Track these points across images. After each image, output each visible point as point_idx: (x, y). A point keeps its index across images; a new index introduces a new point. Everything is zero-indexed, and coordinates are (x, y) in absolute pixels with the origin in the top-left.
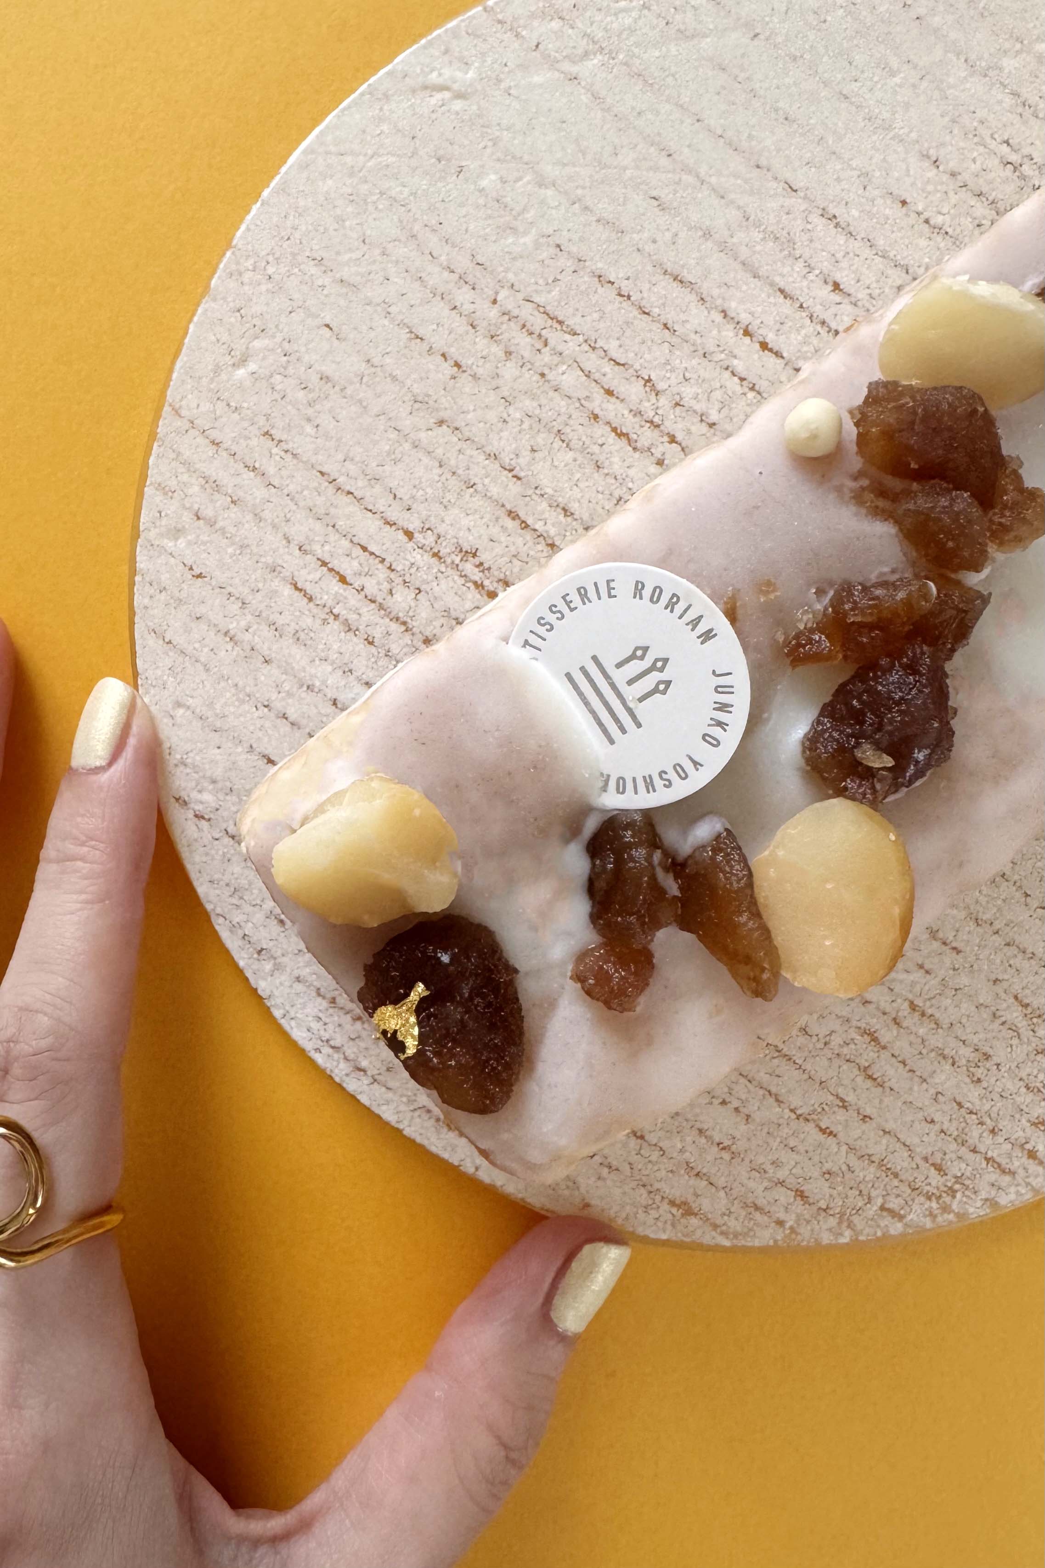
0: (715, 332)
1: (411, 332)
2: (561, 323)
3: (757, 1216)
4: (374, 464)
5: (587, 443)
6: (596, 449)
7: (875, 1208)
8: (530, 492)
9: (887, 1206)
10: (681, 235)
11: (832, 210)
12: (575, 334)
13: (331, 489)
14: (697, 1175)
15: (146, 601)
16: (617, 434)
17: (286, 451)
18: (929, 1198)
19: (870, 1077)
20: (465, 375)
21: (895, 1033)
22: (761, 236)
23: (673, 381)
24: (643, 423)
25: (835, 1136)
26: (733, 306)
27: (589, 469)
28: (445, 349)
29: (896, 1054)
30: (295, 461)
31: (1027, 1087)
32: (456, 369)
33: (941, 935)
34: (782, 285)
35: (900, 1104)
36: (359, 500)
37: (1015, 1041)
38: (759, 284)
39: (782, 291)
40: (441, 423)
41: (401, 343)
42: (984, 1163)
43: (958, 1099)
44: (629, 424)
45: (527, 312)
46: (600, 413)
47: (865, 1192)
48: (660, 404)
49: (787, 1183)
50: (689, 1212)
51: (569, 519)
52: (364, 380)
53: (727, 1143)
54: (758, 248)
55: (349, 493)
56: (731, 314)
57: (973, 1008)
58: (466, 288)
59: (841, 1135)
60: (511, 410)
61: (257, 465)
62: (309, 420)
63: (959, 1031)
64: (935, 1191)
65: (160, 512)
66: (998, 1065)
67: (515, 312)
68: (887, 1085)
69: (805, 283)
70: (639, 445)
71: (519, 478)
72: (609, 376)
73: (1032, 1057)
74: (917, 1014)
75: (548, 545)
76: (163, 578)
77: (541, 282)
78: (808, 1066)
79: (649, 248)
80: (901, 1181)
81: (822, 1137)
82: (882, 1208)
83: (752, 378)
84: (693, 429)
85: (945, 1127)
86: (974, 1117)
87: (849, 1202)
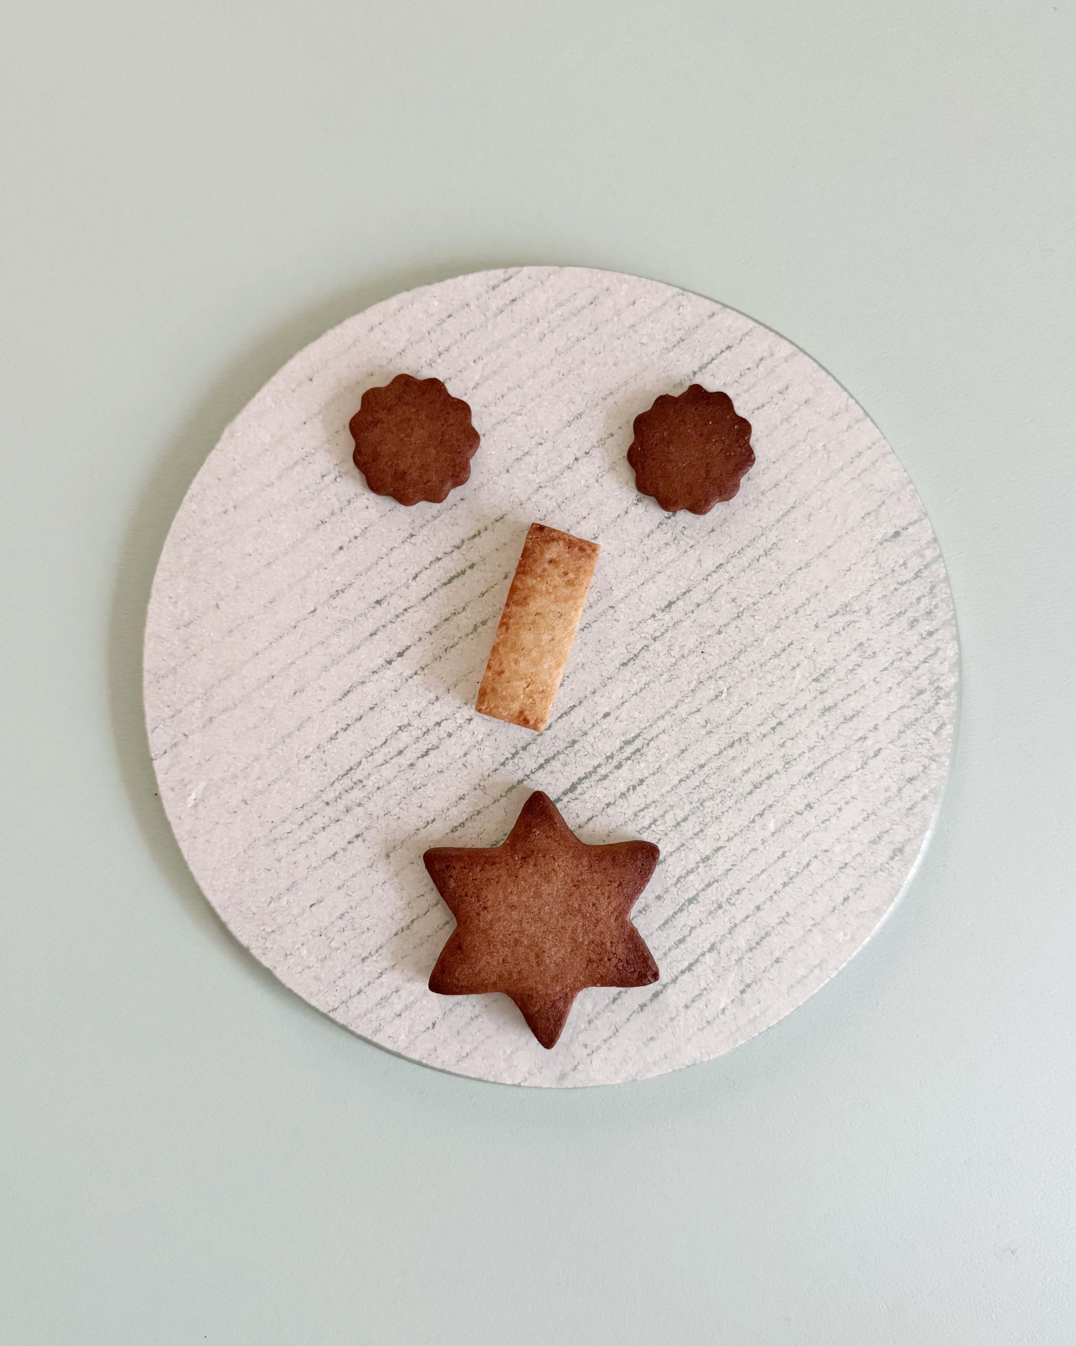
0: (383, 680)
1: (330, 858)
2: (351, 769)
3: (916, 810)
4: (400, 901)
5: (426, 774)
6: (431, 770)
7: (933, 738)
8: (444, 817)
9: (934, 730)
10: (321, 684)
11: (333, 591)
12: (360, 763)
13: (406, 932)
14: (879, 838)
15: (439, 1061)
16: (426, 755)
17: (377, 951)
18: (937, 704)
19: (852, 717)
20: (365, 833)
21: (829, 695)
22: (336, 637)
23: (405, 714)
24: (424, 738)
25: (880, 749)
26: (373, 667)
27: (442, 777)
28: (346, 841)
29: (841, 698)
30: (384, 948)
31: (888, 625)
32: (360, 838)
33: (778, 651)
34: (368, 634)
35: (873, 705)
36: (418, 917)
37: (857, 625)
38: (363, 647)
39: (371, 635)
40: (388, 856)
41: (336, 866)
42: (927, 665)
43: (882, 669)
44: (422, 746)
45: (339, 787)
46: (411, 761)
47: (921, 741)
48: (416, 725)
49: (901, 786)
50: (901, 850)
51: (466, 797)
52: (350, 894)
53: (865, 815)
54: (342, 642)
55: (412, 922)
56: (375, 669)
57: (829, 644)
58: (314, 818)
59: (881, 746)
60: (393, 813)
61: (380, 971)
62: (363, 933)
63: (841, 657)
64: (934, 698)
65: (389, 1037)
66: (868, 639)
67: (337, 793)
68: (859, 709)
69: (370, 620)
70: (436, 744)
71: (434, 820)
72: (391, 750)
73: (870, 618)
74: (822, 679)
75: (478, 814)
76: (429, 1046)
77: (324, 773)
78: (833, 754)
79: (324, 704)
80: (921, 717)
81: (879, 758)
82: (935, 733)
83: (417, 668)
84: (437, 710)
85: (896, 681)
86: (895, 663)
87: (925, 752)
